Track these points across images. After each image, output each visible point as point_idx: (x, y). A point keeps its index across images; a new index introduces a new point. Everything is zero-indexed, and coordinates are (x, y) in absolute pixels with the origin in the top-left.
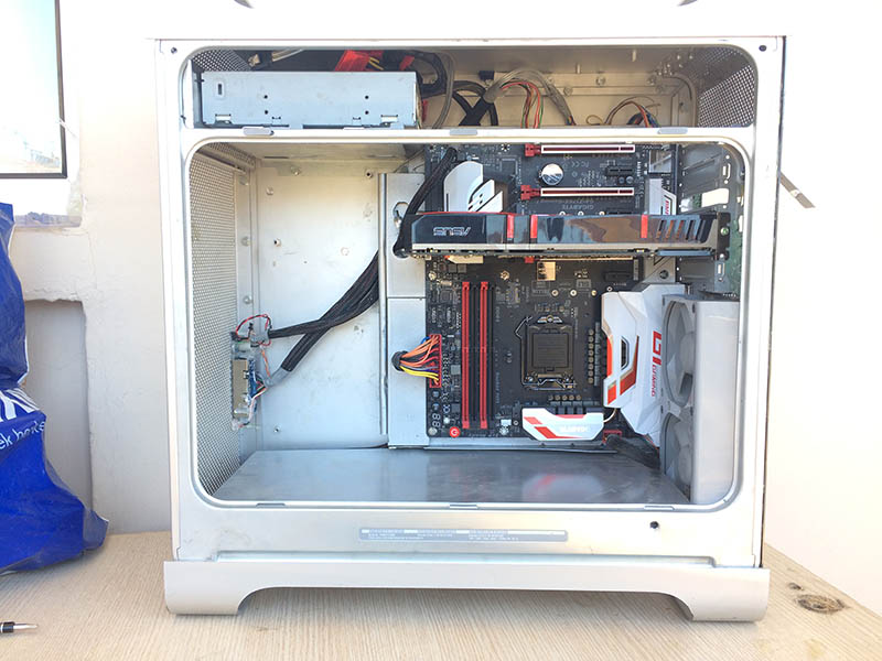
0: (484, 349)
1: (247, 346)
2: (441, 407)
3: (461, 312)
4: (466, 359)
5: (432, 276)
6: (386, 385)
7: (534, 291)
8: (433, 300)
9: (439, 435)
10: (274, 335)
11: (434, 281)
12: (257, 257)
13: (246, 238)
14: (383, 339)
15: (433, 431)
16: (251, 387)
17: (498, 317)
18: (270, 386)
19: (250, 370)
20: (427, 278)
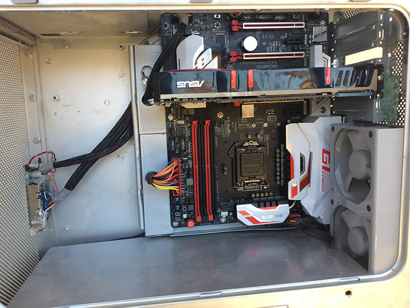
0: (208, 166)
1: (38, 174)
2: (181, 208)
3: (191, 142)
4: (196, 174)
5: (171, 118)
6: (142, 194)
7: (240, 125)
8: (172, 135)
9: (180, 226)
10: (57, 165)
11: (172, 121)
12: (42, 108)
13: (32, 96)
14: (138, 164)
15: (176, 224)
16: (44, 204)
17: (217, 144)
18: (58, 202)
19: (42, 191)
20: (167, 120)
